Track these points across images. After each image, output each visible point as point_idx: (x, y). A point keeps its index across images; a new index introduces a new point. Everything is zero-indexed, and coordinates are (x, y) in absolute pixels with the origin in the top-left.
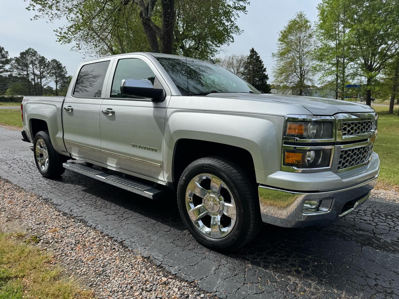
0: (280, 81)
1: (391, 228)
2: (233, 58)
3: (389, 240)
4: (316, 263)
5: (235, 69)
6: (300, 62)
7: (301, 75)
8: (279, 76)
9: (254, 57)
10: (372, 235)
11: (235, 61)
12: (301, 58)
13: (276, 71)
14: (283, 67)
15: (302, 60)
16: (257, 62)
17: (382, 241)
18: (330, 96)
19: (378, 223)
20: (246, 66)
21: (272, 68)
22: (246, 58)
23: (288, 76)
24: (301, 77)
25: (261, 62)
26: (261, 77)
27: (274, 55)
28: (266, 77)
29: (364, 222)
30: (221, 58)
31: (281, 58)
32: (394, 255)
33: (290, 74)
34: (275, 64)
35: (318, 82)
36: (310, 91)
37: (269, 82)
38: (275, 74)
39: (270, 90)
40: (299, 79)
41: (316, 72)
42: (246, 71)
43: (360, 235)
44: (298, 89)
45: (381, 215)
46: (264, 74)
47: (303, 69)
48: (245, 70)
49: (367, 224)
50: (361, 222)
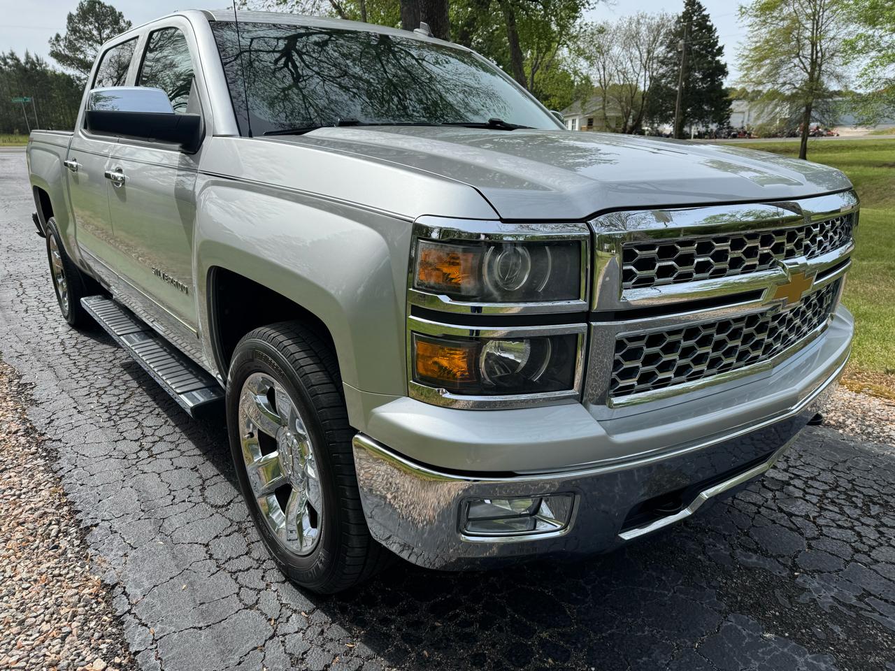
0: (754, 80)
1: (859, 551)
2: (638, 22)
3: (826, 598)
4: (550, 660)
5: (644, 49)
6: (813, 29)
7: (813, 63)
8: (752, 67)
9: (695, 18)
10: (784, 574)
11: (643, 29)
12: (817, 18)
13: (746, 53)
14: (767, 41)
15: (820, 24)
16: (700, 30)
17: (804, 598)
18: (886, 119)
19: (825, 530)
20: (671, 41)
21: (737, 46)
22: (673, 21)
23: (777, 67)
24: (812, 68)
25: (710, 30)
26: (708, 69)
27: (743, 10)
28: (722, 70)
29: (784, 520)
30: (610, 22)
31: (762, 18)
32: (815, 659)
33: (782, 62)
34: (746, 35)
35: (857, 83)
36: (832, 106)
37: (727, 83)
38: (744, 62)
39: (730, 104)
40: (806, 74)
41: (855, 56)
42: (670, 55)
43: (746, 568)
44: (802, 101)
45: (854, 499)
46: (718, 61)
47: (819, 48)
48: (669, 52)
49: (791, 529)
50: (774, 522)
